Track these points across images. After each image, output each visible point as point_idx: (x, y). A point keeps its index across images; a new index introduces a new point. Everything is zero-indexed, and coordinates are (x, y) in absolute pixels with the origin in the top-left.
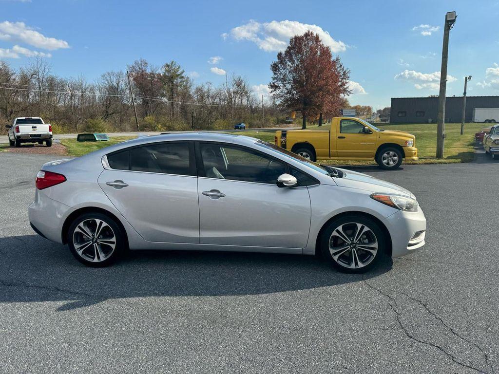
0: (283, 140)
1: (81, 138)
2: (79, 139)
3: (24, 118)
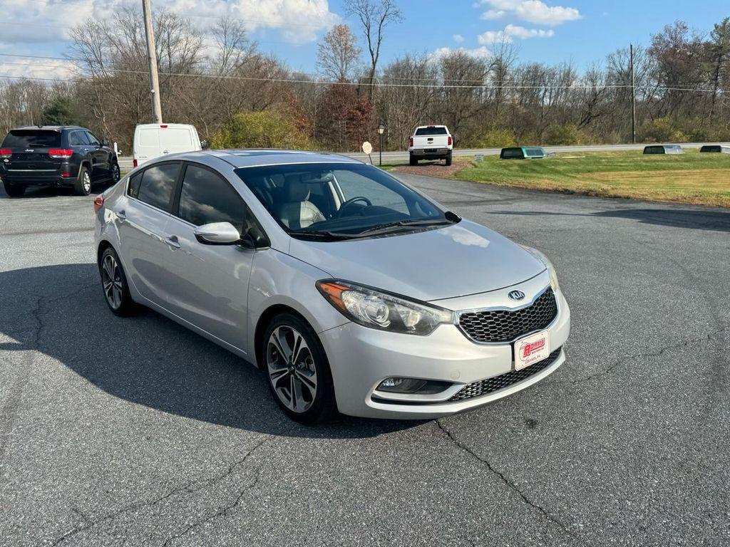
1: (507, 153)
2: (502, 156)
3: (426, 127)
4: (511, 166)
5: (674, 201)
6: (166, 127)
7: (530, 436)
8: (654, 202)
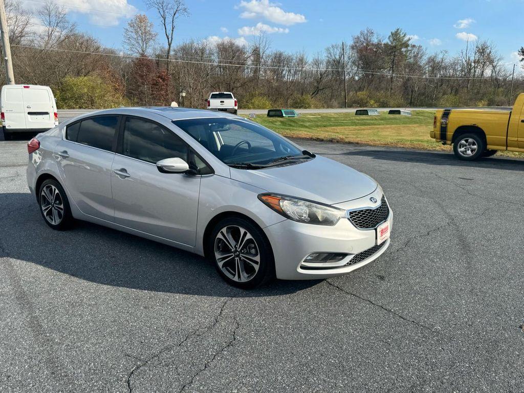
0: (443, 121)
1: (271, 113)
2: (268, 115)
4: (276, 122)
5: (386, 145)
6: (28, 87)
7: (384, 285)
8: (375, 146)
